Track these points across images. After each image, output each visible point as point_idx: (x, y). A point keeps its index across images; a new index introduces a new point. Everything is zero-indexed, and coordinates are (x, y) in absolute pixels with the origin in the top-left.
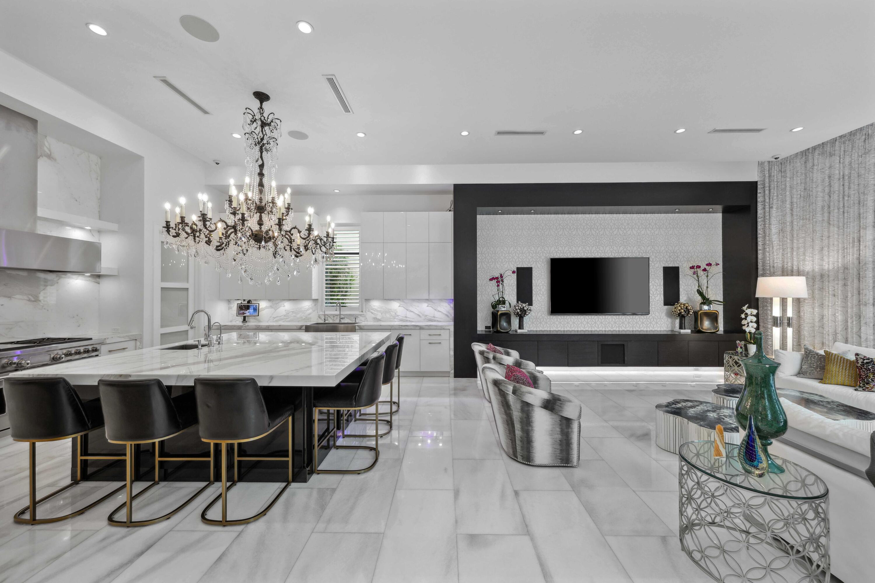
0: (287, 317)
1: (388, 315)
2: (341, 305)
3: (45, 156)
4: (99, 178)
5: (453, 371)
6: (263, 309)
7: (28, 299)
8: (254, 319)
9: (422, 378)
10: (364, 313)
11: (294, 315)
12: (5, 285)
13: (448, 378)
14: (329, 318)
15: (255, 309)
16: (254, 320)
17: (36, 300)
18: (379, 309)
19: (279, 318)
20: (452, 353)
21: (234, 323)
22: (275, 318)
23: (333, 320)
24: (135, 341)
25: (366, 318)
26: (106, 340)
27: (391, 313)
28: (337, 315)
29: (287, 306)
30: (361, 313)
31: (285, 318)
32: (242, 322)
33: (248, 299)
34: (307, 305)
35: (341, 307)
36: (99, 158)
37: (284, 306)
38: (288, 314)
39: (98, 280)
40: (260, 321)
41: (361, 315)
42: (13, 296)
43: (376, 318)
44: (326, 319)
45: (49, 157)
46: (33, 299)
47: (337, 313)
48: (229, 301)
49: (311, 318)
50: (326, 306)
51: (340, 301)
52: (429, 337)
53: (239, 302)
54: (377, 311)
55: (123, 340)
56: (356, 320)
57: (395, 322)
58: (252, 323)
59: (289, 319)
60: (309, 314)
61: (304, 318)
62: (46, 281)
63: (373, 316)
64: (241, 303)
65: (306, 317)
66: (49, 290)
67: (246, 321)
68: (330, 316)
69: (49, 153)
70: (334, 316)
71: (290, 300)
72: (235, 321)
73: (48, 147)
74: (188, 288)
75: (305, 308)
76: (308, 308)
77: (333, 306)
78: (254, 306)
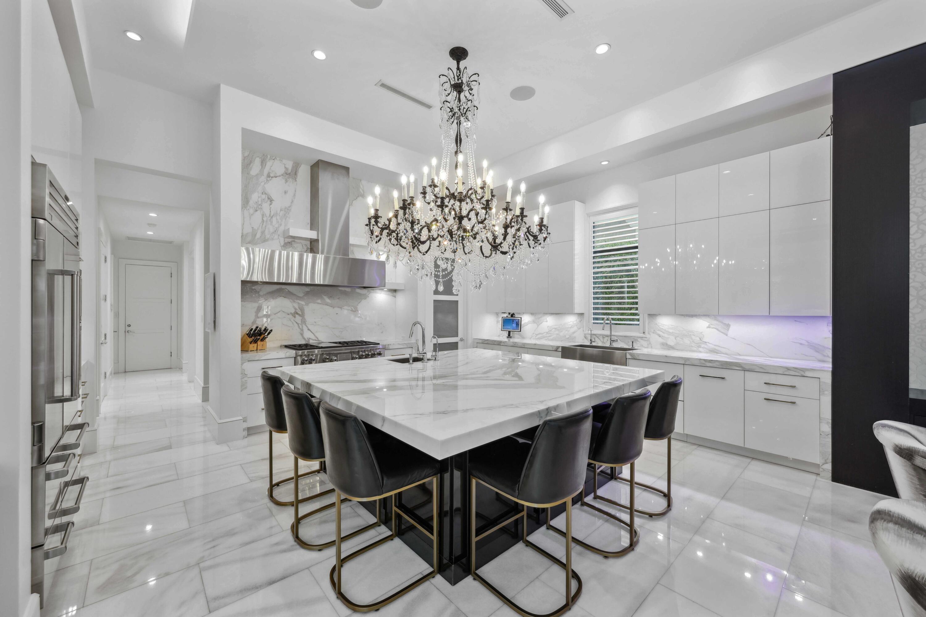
0: (550, 335)
1: (687, 341)
2: (613, 322)
5: (829, 467)
6: (527, 324)
9: (748, 460)
10: (647, 335)
11: (557, 332)
13: (814, 477)
14: (596, 339)
15: (517, 324)
16: (518, 336)
17: (356, 310)
18: (671, 331)
19: (541, 335)
20: (827, 428)
21: (495, 338)
22: (538, 335)
23: (603, 342)
24: (411, 348)
25: (650, 343)
26: (389, 346)
27: (693, 337)
28: (607, 336)
29: (549, 321)
30: (642, 335)
31: (548, 335)
32: (508, 337)
33: (512, 312)
34: (571, 320)
35: (613, 326)
37: (547, 321)
38: (551, 331)
39: (394, 294)
40: (523, 338)
41: (642, 338)
43: (667, 344)
44: (593, 340)
46: (354, 310)
47: (608, 333)
48: (497, 314)
49: (575, 337)
50: (593, 323)
51: (611, 317)
52: (766, 388)
53: (505, 315)
54: (669, 333)
55: (402, 347)
56: (634, 344)
57: (700, 352)
58: (516, 339)
59: (551, 337)
60: (574, 333)
61: (567, 337)
62: (360, 294)
63: (661, 340)
64: (507, 317)
65: (570, 336)
66: (364, 302)
67: (511, 337)
68: (599, 336)
69: (363, 193)
70: (603, 337)
71: (552, 314)
72: (502, 335)
73: (362, 188)
74: (458, 301)
75: (569, 324)
76: (573, 324)
77: (602, 323)
78: (517, 320)
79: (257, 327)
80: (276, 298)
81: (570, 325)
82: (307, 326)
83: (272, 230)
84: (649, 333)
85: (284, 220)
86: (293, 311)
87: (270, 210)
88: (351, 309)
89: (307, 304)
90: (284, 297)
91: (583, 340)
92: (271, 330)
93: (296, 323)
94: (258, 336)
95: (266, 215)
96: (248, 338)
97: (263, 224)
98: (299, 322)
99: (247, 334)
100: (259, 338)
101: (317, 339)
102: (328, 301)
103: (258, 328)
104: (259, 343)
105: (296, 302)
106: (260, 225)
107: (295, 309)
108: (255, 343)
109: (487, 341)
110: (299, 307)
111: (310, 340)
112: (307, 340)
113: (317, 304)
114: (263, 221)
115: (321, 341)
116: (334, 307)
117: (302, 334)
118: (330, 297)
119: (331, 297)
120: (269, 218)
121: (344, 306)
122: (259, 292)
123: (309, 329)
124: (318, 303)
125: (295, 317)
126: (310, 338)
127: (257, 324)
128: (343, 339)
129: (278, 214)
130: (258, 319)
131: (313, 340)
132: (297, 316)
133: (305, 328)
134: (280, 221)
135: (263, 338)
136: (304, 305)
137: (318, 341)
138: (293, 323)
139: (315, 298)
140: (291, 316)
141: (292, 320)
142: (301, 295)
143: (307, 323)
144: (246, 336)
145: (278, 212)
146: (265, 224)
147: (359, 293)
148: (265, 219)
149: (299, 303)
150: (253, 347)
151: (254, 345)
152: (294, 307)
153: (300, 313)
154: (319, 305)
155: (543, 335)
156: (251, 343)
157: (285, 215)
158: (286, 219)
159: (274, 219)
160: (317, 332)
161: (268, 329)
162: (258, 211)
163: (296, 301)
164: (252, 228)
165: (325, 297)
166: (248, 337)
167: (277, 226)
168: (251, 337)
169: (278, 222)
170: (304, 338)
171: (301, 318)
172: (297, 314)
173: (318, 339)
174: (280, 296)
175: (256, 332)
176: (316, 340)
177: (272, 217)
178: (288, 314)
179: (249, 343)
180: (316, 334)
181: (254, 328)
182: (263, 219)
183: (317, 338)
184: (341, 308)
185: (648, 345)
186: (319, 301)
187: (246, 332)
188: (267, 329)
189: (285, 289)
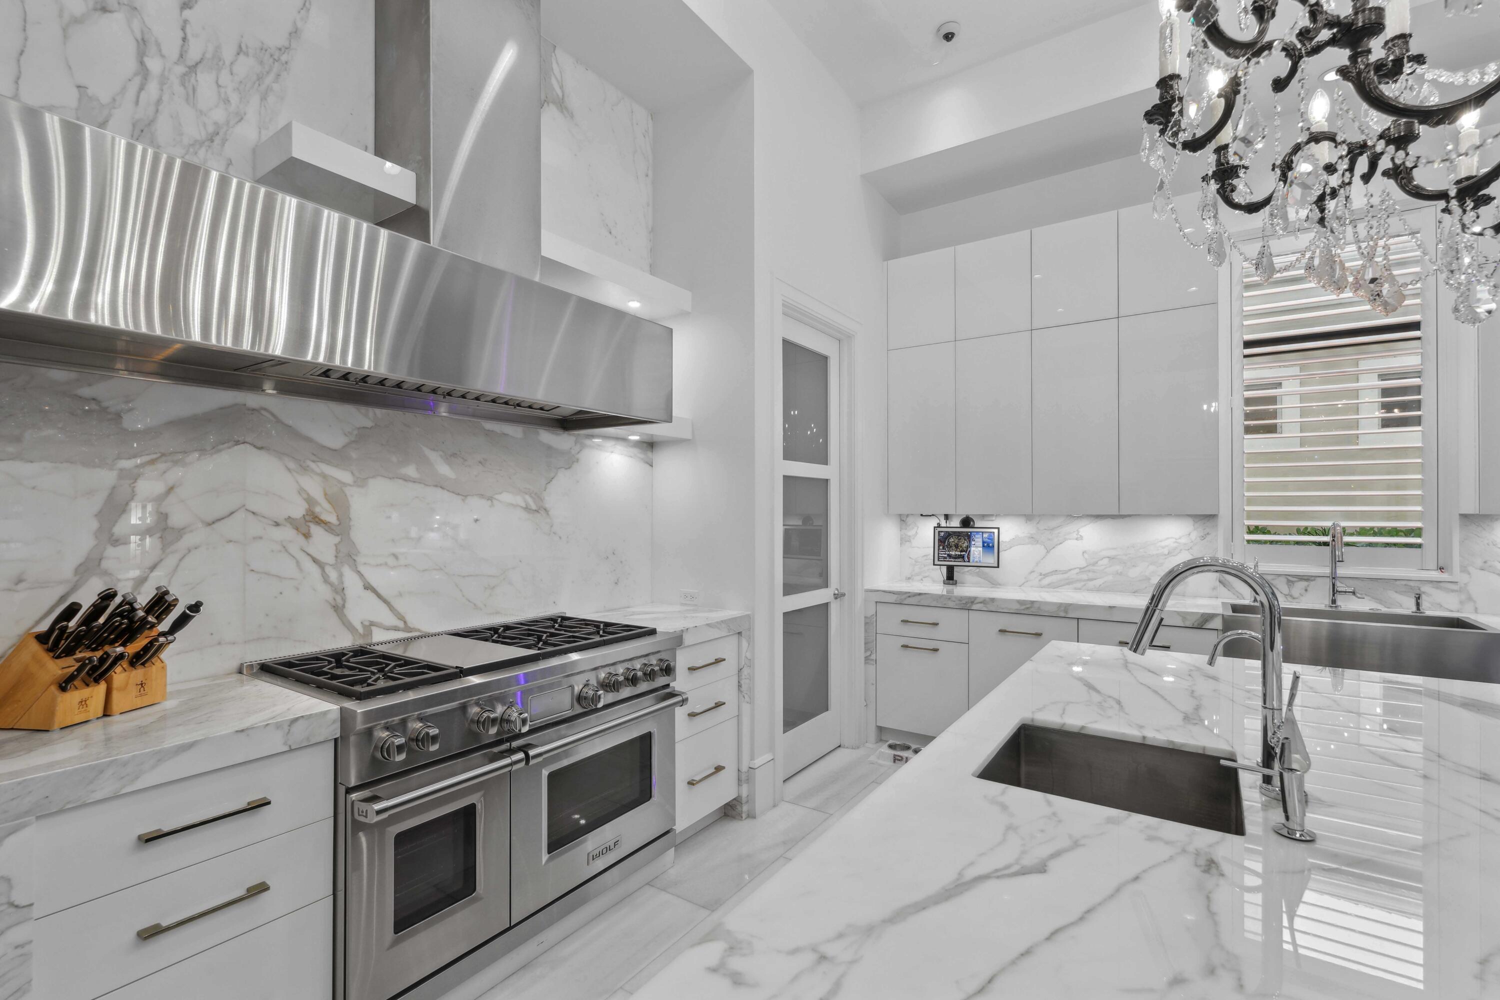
0: (1091, 575)
3: (554, 103)
4: (650, 173)
6: (1013, 546)
7: (523, 505)
8: (978, 575)
10: (1457, 574)
11: (1118, 568)
12: (480, 462)
15: (984, 546)
16: (983, 580)
17: (539, 510)
19: (1059, 577)
21: (916, 587)
22: (1046, 575)
24: (738, 636)
25: (1470, 599)
26: (685, 635)
29: (1089, 538)
30: (1435, 575)
31: (1084, 577)
32: (944, 583)
33: (964, 512)
34: (1168, 532)
36: (650, 115)
37: (1079, 538)
38: (1092, 564)
39: (650, 454)
40: (995, 584)
41: (1436, 583)
42: (497, 497)
45: (561, 105)
46: (534, 507)
47: (1324, 570)
50: (1248, 541)
55: (717, 633)
56: (1422, 602)
58: (972, 587)
64: (945, 525)
66: (563, 479)
67: (956, 581)
68: (1273, 579)
69: (560, 94)
70: (1289, 581)
71: (1099, 517)
72: (920, 577)
73: (559, 78)
74: (827, 480)
75: (1163, 544)
76: (1176, 545)
77: (1326, 544)
78: (985, 535)
79: (107, 596)
80: (216, 448)
81: (1163, 548)
82: (359, 573)
83: (193, 131)
84: (1464, 569)
85: (255, 100)
86: (298, 510)
87: (183, 29)
88: (525, 501)
89: (361, 482)
90: (255, 446)
91: (1214, 588)
92: (196, 607)
93: (315, 560)
94: (112, 643)
95: (158, 45)
96: (46, 658)
97: (141, 88)
98: (328, 556)
99: (42, 638)
100: (121, 657)
101: (401, 624)
102: (444, 469)
103: (118, 600)
104: (120, 675)
105: (313, 471)
106: (124, 89)
107: (310, 501)
108: (97, 681)
109: (918, 597)
110: (326, 494)
111: (373, 628)
112: (361, 630)
113: (401, 481)
114: (143, 72)
115: (419, 630)
116: (466, 496)
117: (338, 609)
118: (451, 457)
119: (454, 455)
120: (180, 69)
121: (500, 493)
122: (118, 416)
123: (368, 587)
124: (406, 479)
125: (307, 536)
126: (372, 624)
127: (106, 573)
128: (497, 613)
129: (228, 63)
130: (111, 551)
131: (388, 629)
132: (316, 530)
133: (352, 582)
134: (234, 98)
135: (146, 649)
136: (345, 484)
137: (407, 629)
138: (298, 562)
139: (394, 459)
140: (287, 533)
141: (294, 549)
142: (334, 440)
143: (360, 560)
144: (35, 647)
145: (228, 54)
146: (153, 88)
147: (549, 448)
148: (154, 65)
149: (324, 476)
150: (83, 703)
151: (85, 692)
152: (301, 491)
153: (332, 518)
154: (411, 485)
155: (1066, 576)
156: (64, 685)
157: (260, 78)
158: (264, 98)
159: (205, 80)
160: (400, 595)
161: (177, 600)
162: (117, 16)
163: (313, 466)
164: (75, 90)
165: (434, 456)
166: (49, 650)
167: (219, 115)
168: (69, 652)
169: (227, 101)
170: (349, 626)
171: (337, 539)
172: (318, 521)
173: (405, 622)
174: (237, 443)
175: (102, 620)
176: (396, 629)
177: (193, 68)
178: (277, 524)
179: (54, 689)
180: (399, 605)
181: (87, 599)
182: (142, 63)
183: (401, 618)
184: (490, 499)
185: (1461, 603)
186: (411, 471)
187: (38, 622)
188: (169, 598)
189: (263, 412)
